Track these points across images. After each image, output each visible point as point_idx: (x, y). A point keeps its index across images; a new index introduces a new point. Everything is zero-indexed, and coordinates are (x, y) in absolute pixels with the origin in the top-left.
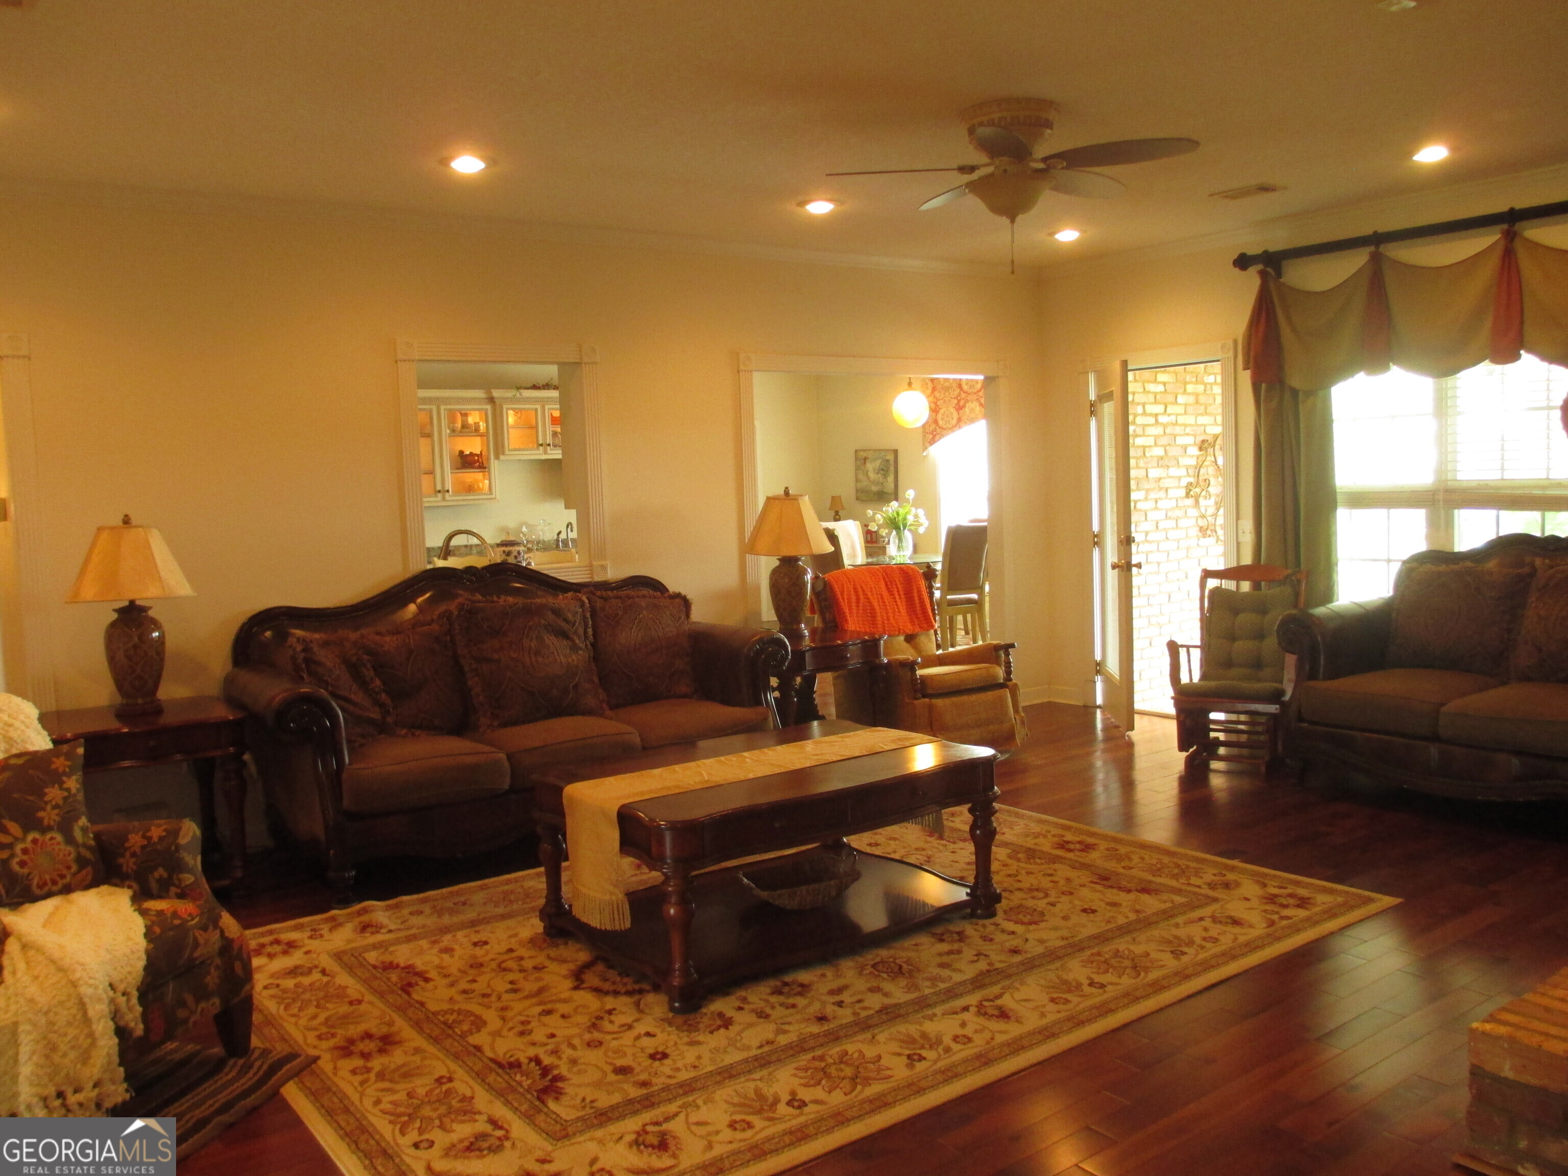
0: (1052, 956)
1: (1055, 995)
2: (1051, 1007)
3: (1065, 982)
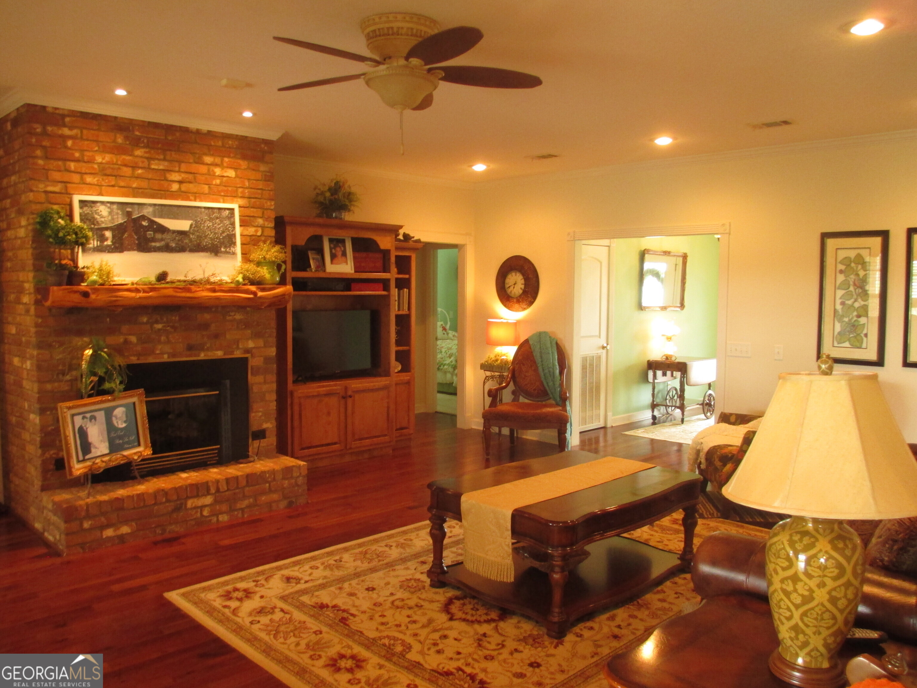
0: (403, 560)
1: (410, 542)
2: (412, 538)
3: (402, 547)
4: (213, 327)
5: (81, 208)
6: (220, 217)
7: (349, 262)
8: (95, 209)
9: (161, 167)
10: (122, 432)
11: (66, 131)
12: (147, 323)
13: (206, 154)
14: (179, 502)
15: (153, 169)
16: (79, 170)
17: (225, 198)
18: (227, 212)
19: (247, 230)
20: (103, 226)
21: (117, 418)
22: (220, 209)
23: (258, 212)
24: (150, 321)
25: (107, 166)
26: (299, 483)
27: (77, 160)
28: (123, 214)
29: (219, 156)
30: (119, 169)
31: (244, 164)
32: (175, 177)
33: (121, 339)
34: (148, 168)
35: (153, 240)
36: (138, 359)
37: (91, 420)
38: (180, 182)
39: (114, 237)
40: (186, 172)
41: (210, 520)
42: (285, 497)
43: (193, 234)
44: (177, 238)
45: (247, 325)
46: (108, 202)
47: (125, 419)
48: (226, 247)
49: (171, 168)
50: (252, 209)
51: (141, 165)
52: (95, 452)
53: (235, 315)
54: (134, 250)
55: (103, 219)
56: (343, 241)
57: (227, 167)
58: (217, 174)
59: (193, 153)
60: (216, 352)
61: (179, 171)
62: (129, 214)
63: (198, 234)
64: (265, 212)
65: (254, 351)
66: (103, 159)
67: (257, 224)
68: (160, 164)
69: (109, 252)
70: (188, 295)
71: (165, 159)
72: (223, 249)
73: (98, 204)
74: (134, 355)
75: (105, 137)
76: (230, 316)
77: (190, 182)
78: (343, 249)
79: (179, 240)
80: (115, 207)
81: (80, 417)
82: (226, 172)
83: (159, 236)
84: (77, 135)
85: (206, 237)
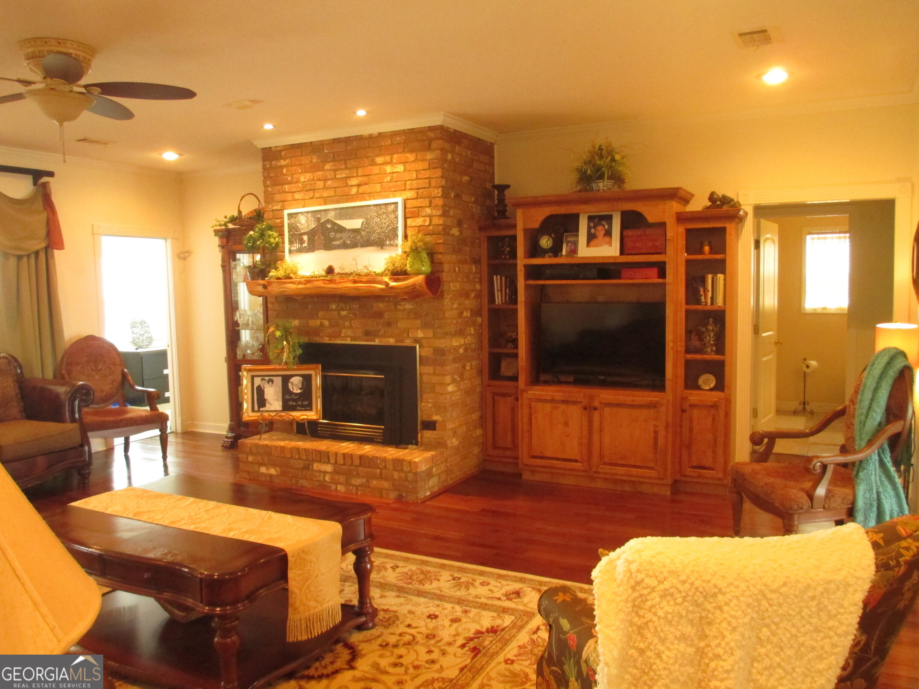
4: (386, 315)
5: (289, 219)
6: (387, 212)
7: (613, 243)
8: (297, 219)
9: (344, 176)
10: (295, 396)
11: (283, 162)
12: (336, 310)
13: (378, 155)
14: (307, 462)
15: (339, 178)
16: (291, 191)
17: (395, 193)
18: (393, 206)
19: (416, 221)
20: (302, 231)
21: (292, 384)
22: (386, 204)
23: (426, 202)
24: (338, 308)
25: (307, 183)
26: (409, 479)
27: (289, 183)
28: (315, 220)
29: (389, 154)
30: (315, 183)
31: (411, 157)
32: (354, 181)
33: (318, 323)
34: (334, 178)
35: (335, 239)
36: (330, 340)
37: (268, 383)
38: (359, 185)
39: (309, 239)
40: (362, 176)
41: (330, 487)
42: (395, 489)
43: (364, 231)
44: (352, 236)
45: (417, 315)
46: (306, 212)
47: (301, 386)
48: (390, 240)
49: (351, 175)
50: (420, 200)
51: (329, 177)
52: (268, 407)
53: (404, 305)
54: (321, 249)
55: (302, 226)
56: (609, 218)
57: (397, 163)
58: (388, 172)
59: (368, 157)
60: (389, 339)
61: (357, 176)
62: (319, 219)
63: (368, 230)
64: (433, 200)
65: (423, 341)
66: (305, 178)
67: (424, 213)
68: (342, 173)
69: (306, 252)
70: (333, 286)
71: (346, 168)
72: (387, 243)
73: (300, 215)
74: (327, 336)
75: (305, 160)
76: (401, 305)
77: (366, 184)
78: (606, 227)
79: (353, 238)
80: (310, 215)
81: (260, 378)
82: (395, 168)
83: (339, 235)
84: (288, 163)
85: (374, 232)
